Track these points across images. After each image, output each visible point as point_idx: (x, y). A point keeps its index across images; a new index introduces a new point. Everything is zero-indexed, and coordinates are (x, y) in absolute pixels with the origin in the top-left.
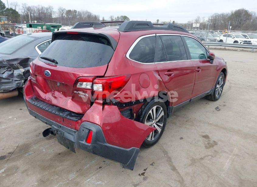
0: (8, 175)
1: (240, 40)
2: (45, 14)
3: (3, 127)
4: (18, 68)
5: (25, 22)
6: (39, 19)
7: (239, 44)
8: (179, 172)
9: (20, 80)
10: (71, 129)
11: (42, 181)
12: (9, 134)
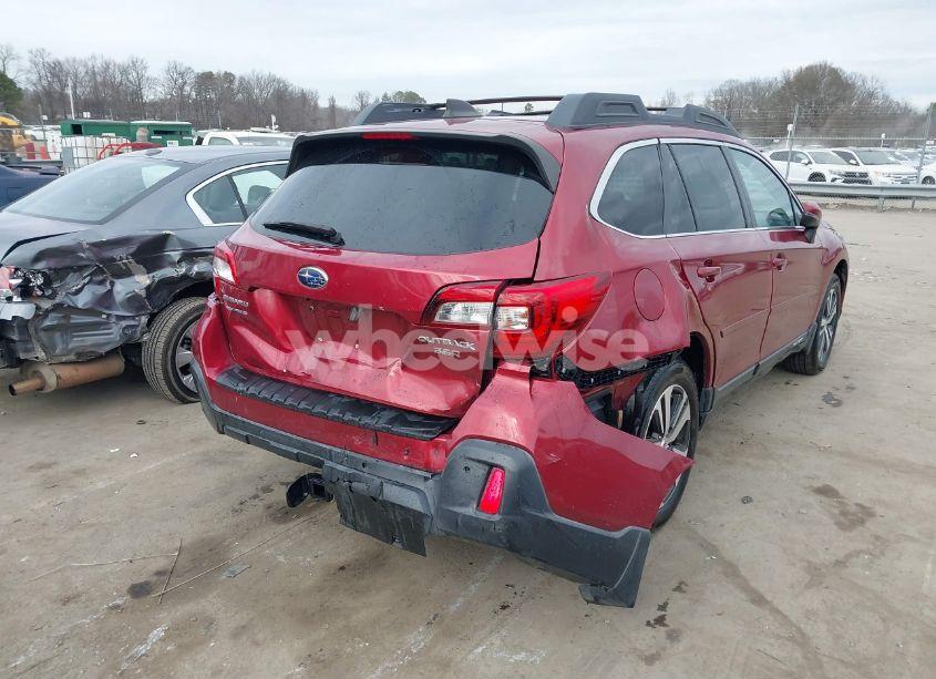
0: (185, 648)
1: (831, 172)
2: (115, 87)
3: (101, 485)
4: (127, 273)
5: (45, 118)
6: (96, 106)
7: (828, 182)
8: (780, 608)
9: (133, 318)
10: (409, 470)
11: (315, 661)
12: (133, 508)
